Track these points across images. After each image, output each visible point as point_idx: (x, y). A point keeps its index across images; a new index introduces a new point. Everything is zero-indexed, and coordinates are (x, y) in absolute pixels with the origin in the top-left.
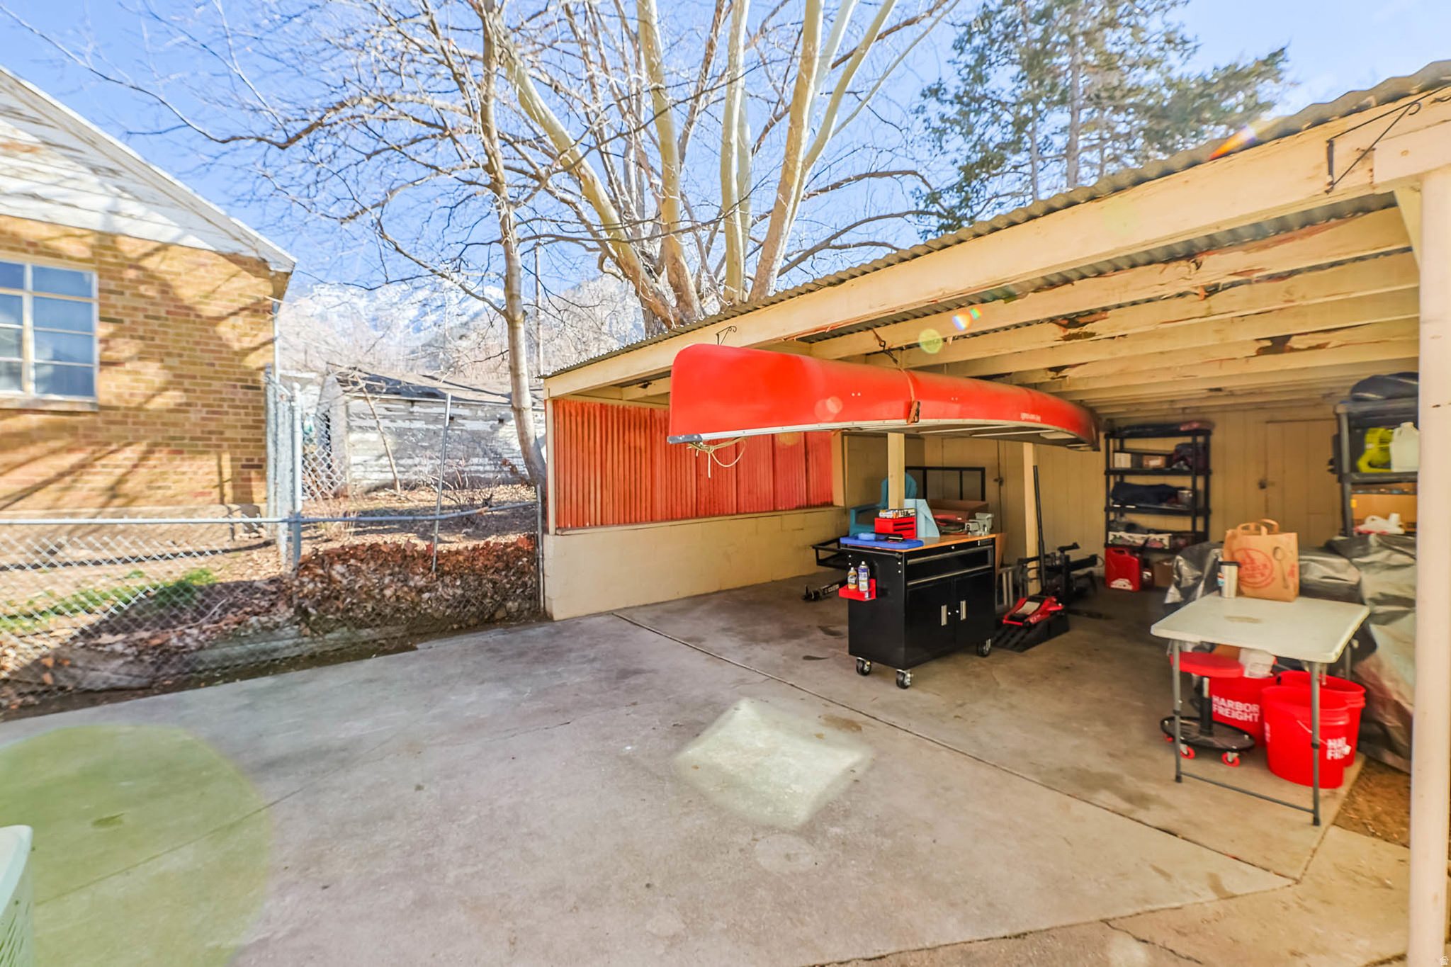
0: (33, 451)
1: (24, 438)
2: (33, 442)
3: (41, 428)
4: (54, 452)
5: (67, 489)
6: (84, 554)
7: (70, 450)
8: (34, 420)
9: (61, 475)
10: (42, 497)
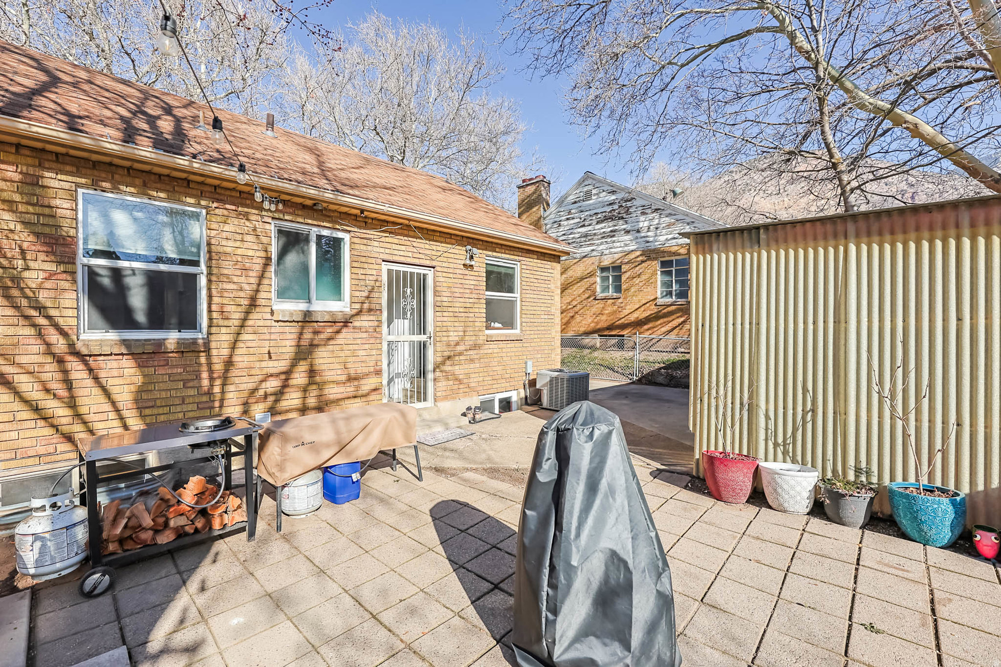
0: (673, 317)
1: (671, 313)
2: (673, 314)
3: (675, 310)
4: (678, 317)
5: (681, 329)
6: (683, 350)
7: (681, 316)
8: (673, 308)
9: (679, 325)
10: (675, 331)
